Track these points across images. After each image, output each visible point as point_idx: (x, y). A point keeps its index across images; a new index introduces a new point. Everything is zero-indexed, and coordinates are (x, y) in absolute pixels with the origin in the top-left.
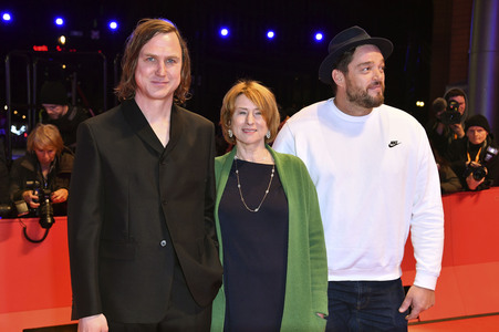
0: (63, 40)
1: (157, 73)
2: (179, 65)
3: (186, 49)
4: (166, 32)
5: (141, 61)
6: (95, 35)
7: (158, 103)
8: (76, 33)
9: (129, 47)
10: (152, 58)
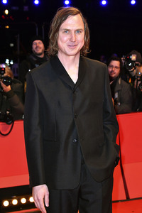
0: (7, 12)
1: (71, 40)
2: (83, 33)
3: (86, 24)
4: (74, 15)
5: (61, 33)
6: (26, 8)
7: (72, 57)
8: (14, 8)
9: (53, 25)
10: (67, 31)
